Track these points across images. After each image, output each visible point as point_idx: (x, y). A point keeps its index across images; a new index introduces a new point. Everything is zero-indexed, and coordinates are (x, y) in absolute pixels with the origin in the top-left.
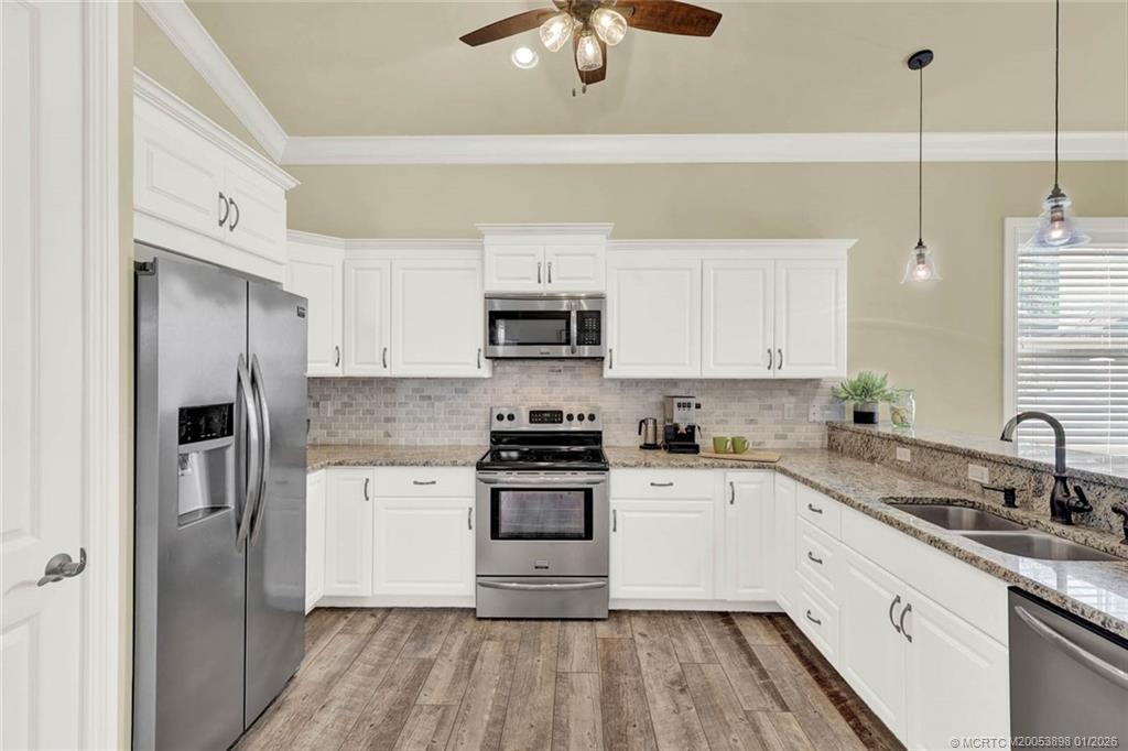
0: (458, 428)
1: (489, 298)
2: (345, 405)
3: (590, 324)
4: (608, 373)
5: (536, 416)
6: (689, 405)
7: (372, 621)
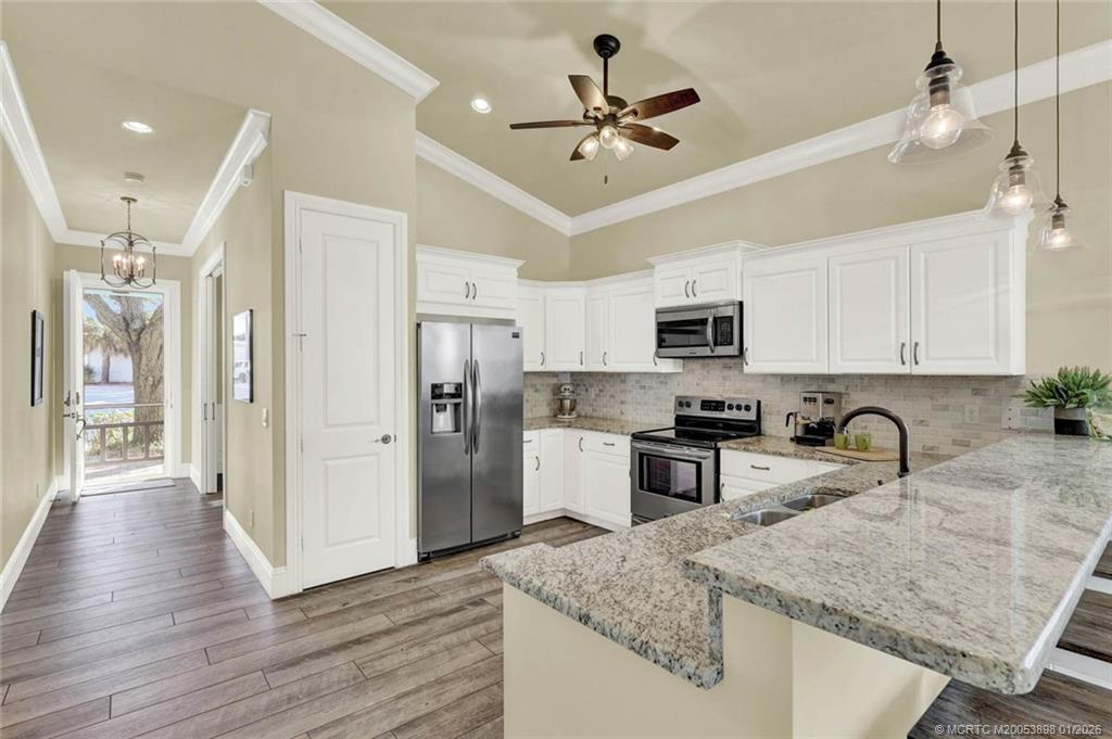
0: (661, 411)
1: (659, 312)
2: (601, 391)
3: (725, 327)
4: (747, 369)
5: (707, 405)
6: (815, 400)
7: (580, 529)
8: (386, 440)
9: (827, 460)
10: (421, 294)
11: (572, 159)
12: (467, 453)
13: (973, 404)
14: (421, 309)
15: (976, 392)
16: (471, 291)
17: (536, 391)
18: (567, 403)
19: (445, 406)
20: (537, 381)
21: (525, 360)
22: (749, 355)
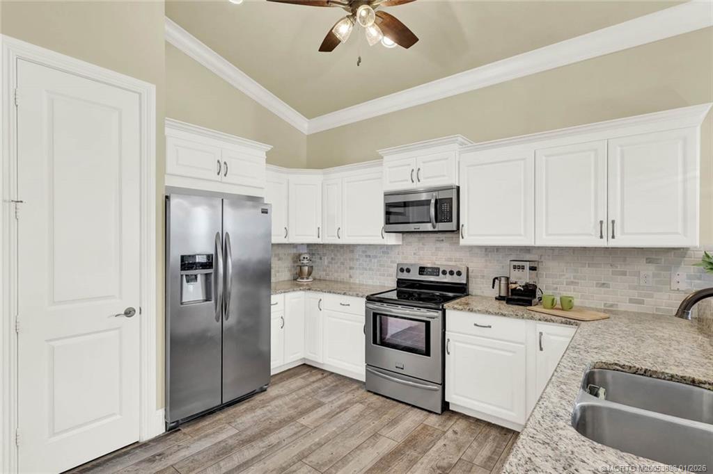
0: (384, 275)
1: (386, 195)
2: (332, 259)
3: (445, 207)
4: (462, 242)
5: (422, 270)
6: (523, 268)
7: (320, 376)
8: (129, 313)
9: (546, 320)
10: (171, 167)
11: (320, 50)
12: (218, 321)
13: (648, 270)
14: (170, 182)
15: (649, 261)
16: (222, 168)
17: (279, 260)
18: (306, 269)
19: (196, 276)
20: (281, 251)
21: (272, 234)
22: (465, 230)
